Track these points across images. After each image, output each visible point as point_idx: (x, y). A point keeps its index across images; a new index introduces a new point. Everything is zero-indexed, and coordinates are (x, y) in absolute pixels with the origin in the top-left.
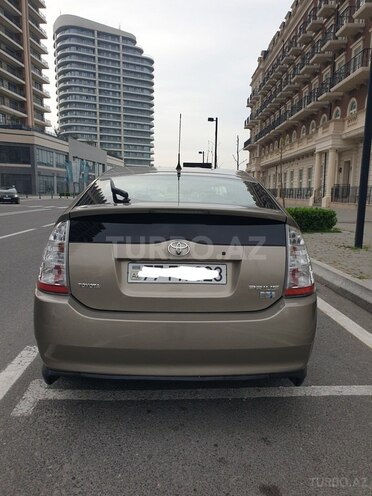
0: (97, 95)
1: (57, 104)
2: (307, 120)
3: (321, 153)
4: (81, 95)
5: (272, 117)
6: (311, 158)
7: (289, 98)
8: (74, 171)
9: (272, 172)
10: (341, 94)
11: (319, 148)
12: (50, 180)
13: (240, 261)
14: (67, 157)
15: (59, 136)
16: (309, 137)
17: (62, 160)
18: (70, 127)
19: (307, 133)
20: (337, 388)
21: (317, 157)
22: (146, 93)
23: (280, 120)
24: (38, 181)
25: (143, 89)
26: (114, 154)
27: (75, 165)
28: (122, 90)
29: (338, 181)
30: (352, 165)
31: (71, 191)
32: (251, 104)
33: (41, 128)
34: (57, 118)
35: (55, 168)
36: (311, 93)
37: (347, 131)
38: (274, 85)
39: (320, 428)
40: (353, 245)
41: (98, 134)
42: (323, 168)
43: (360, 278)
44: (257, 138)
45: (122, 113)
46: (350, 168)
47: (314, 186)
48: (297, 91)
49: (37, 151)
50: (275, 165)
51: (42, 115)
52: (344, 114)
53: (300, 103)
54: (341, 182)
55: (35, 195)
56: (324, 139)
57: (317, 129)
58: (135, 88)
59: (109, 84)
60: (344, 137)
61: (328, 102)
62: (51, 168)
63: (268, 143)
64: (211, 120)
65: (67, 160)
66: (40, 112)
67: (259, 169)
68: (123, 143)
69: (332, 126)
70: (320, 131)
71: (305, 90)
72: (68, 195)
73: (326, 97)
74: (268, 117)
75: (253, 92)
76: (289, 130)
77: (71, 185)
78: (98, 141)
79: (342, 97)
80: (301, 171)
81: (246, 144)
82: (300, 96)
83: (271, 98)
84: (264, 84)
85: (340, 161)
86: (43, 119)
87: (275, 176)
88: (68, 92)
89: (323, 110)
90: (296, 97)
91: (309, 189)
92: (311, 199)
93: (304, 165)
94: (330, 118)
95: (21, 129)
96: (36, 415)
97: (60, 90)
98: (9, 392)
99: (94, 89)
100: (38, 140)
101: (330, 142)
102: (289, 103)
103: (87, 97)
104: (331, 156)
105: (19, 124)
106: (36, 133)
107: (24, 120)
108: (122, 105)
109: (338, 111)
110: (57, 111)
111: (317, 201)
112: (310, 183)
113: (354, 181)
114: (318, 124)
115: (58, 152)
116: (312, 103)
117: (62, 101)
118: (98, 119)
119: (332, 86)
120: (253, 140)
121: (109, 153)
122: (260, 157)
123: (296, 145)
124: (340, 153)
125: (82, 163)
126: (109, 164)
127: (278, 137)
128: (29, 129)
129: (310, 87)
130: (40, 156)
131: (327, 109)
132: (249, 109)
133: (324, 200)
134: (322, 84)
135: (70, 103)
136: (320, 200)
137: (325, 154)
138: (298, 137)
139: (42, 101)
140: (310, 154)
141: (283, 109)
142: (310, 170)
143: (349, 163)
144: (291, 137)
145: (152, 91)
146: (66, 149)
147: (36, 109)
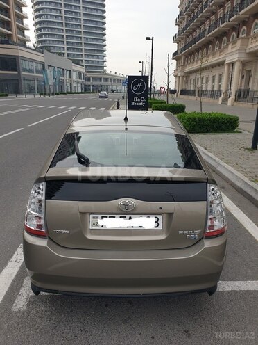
0: (63, 15)
1: (34, 22)
2: (220, 37)
3: (229, 64)
4: (51, 15)
5: (194, 34)
6: (221, 67)
7: (208, 18)
8: (49, 77)
9: (193, 77)
10: (248, 16)
11: (228, 60)
12: (32, 82)
13: (172, 214)
14: (43, 65)
15: (37, 49)
16: (221, 50)
17: (40, 67)
18: (44, 41)
19: (220, 48)
20: (237, 283)
21: (226, 67)
22: (100, 13)
23: (200, 36)
24: (24, 84)
25: (97, 10)
26: (77, 63)
27: (50, 72)
28: (82, 11)
29: (241, 85)
30: (252, 73)
31: (48, 92)
32: (178, 23)
33: (23, 43)
34: (34, 34)
35: (35, 74)
36: (224, 15)
37: (250, 46)
38: (197, 7)
39: (225, 322)
40: (250, 146)
41: (66, 46)
42: (230, 75)
43: (255, 182)
44: (182, 51)
45: (82, 30)
46: (250, 76)
47: (223, 89)
48: (214, 13)
49: (21, 61)
50: (195, 71)
51: (23, 32)
52: (248, 33)
53: (216, 23)
54: (243, 87)
55: (22, 94)
56: (232, 53)
57: (227, 45)
58: (91, 9)
59: (71, 6)
60: (248, 51)
61: (237, 23)
62: (32, 74)
63: (190, 54)
64: (148, 38)
65: (44, 69)
66: (22, 30)
67: (183, 74)
68: (83, 53)
69: (239, 42)
70: (230, 46)
71: (220, 12)
72: (45, 94)
73: (236, 19)
74: (191, 34)
75: (181, 12)
76: (206, 45)
77: (47, 87)
78: (66, 52)
79: (248, 18)
80: (214, 77)
81: (174, 55)
82: (216, 17)
83: (194, 18)
84: (189, 6)
85: (243, 69)
86: (24, 36)
87: (195, 80)
88: (41, 13)
89: (233, 29)
90: (213, 18)
91: (219, 91)
92: (221, 99)
93: (216, 72)
94: (238, 36)
95: (8, 44)
96: (29, 310)
97: (36, 11)
98: (10, 288)
99: (60, 10)
100: (21, 52)
101: (237, 56)
102: (207, 23)
103: (56, 16)
104: (237, 67)
105: (7, 39)
106: (19, 47)
107: (10, 36)
108: (82, 24)
109: (244, 30)
110: (34, 28)
111: (225, 101)
112: (220, 86)
113: (253, 86)
114: (228, 40)
115: (37, 62)
116: (225, 24)
117: (37, 20)
118: (65, 34)
119: (241, 10)
120: (179, 52)
121: (74, 62)
122: (184, 66)
123: (211, 57)
124: (243, 64)
125: (54, 71)
126: (74, 70)
127: (198, 50)
128: (14, 44)
129: (224, 10)
130: (23, 65)
131: (236, 29)
132: (177, 27)
133: (230, 100)
134: (234, 8)
135: (43, 22)
136: (227, 99)
137: (233, 64)
138: (213, 50)
139: (22, 21)
140: (222, 64)
141: (202, 27)
142: (220, 76)
143: (250, 71)
144: (207, 51)
145: (104, 12)
146: (42, 60)
147: (18, 27)
